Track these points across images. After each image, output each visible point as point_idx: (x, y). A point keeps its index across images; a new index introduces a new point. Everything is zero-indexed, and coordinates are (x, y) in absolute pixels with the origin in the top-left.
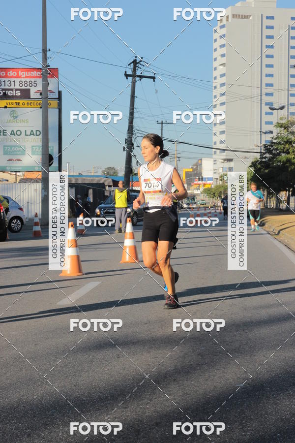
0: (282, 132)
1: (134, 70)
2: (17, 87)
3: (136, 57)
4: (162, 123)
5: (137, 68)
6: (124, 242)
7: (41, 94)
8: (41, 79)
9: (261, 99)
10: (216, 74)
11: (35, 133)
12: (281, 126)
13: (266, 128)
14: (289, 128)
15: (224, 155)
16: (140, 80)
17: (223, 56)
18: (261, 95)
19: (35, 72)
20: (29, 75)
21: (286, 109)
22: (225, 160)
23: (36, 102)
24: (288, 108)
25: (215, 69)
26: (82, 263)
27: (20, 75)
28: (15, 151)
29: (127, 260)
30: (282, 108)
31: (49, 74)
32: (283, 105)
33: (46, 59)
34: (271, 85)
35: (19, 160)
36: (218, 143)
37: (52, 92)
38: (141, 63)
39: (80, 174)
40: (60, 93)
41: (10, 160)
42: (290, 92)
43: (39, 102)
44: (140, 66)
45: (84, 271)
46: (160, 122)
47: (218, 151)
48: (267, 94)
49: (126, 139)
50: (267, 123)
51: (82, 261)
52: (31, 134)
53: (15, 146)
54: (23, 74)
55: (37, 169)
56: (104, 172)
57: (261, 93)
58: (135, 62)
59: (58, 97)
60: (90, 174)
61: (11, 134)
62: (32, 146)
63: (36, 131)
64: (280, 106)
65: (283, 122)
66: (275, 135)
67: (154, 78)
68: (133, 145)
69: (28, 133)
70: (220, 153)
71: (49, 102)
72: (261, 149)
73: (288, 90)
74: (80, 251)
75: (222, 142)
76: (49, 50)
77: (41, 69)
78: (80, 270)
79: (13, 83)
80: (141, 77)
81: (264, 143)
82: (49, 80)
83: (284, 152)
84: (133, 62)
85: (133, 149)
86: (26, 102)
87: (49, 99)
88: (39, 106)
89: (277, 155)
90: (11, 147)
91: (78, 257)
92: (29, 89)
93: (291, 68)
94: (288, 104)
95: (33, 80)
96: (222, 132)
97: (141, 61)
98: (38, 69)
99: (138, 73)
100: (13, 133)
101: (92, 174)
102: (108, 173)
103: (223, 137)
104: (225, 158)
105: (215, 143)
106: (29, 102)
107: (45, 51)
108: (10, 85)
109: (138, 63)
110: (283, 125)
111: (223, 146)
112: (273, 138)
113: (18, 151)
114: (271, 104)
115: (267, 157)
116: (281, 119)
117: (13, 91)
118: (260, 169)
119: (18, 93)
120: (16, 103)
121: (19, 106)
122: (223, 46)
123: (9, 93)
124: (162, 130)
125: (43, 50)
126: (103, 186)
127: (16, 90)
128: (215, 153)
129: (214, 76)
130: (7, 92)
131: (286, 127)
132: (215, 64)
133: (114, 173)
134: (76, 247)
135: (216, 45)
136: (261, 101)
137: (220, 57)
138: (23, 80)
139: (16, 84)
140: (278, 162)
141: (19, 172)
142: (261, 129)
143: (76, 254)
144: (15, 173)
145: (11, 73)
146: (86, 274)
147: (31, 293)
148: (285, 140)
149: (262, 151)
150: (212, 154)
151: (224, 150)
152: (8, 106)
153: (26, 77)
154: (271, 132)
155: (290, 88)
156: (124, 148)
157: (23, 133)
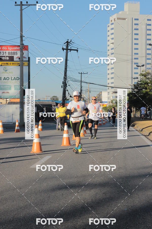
0: (143, 78)
1: (67, 46)
2: (7, 55)
3: (68, 40)
4: (81, 73)
5: (68, 45)
6: (63, 135)
7: (19, 59)
8: (20, 51)
9: (132, 61)
10: (109, 48)
11: (16, 79)
12: (143, 75)
13: (135, 76)
14: (147, 76)
15: (113, 90)
16: (70, 51)
17: (112, 39)
18: (132, 59)
19: (16, 47)
20: (13, 49)
21: (145, 66)
22: (114, 92)
23: (17, 63)
24: (146, 66)
25: (109, 45)
26: (42, 146)
27: (8, 49)
28: (6, 88)
29: (65, 144)
30: (143, 66)
31: (24, 48)
32: (143, 64)
33: (22, 41)
34: (137, 54)
35: (8, 92)
36: (110, 84)
37: (25, 57)
38: (71, 43)
39: (39, 99)
40: (29, 58)
41: (3, 93)
42: (147, 58)
43: (18, 63)
44: (70, 44)
45: (43, 150)
46: (80, 73)
47: (110, 88)
48: (135, 59)
49: (63, 82)
50: (135, 73)
51: (42, 145)
52: (14, 79)
53: (6, 86)
54: (10, 48)
55: (17, 97)
56: (51, 98)
57: (132, 58)
58: (67, 42)
59: (28, 60)
60: (44, 100)
61: (4, 79)
62: (15, 86)
63: (17, 78)
64: (142, 65)
65: (143, 73)
66: (139, 79)
67: (77, 50)
68: (66, 85)
69: (13, 79)
70: (111, 89)
71: (24, 63)
72: (132, 87)
73: (146, 57)
74: (41, 140)
75: (112, 83)
76: (24, 36)
77: (19, 46)
78: (41, 150)
79: (5, 53)
80: (71, 50)
81: (133, 83)
82: (24, 51)
83: (144, 89)
84: (66, 42)
85: (67, 87)
86: (12, 63)
87: (24, 61)
88: (18, 65)
89: (140, 90)
90: (4, 86)
91: (40, 143)
92: (13, 56)
93: (147, 45)
94: (146, 64)
95: (15, 51)
96: (112, 78)
97: (71, 42)
98: (18, 46)
99: (69, 48)
100: (5, 79)
101: (45, 100)
102: (53, 99)
103: (112, 81)
104: (113, 91)
105: (109, 84)
106: (13, 63)
107: (22, 37)
108: (3, 54)
109: (69, 43)
110: (144, 75)
111: (113, 85)
112: (138, 81)
113: (7, 88)
114: (137, 63)
115: (135, 91)
116: (143, 71)
117: (5, 57)
118: (132, 97)
119: (8, 58)
120: (6, 63)
121: (8, 65)
122: (112, 34)
123: (3, 58)
124: (81, 77)
125: (21, 36)
126: (51, 106)
127: (7, 56)
128: (109, 89)
129: (108, 49)
130: (2, 57)
131: (145, 76)
132: (108, 43)
133: (57, 99)
134: (39, 138)
135: (109, 33)
136: (132, 62)
137: (111, 39)
138: (10, 51)
139: (6, 54)
140: (141, 93)
141: (8, 98)
142: (132, 76)
143: (39, 142)
144: (6, 99)
145: (4, 48)
146: (44, 152)
147: (17, 162)
148: (145, 82)
149: (133, 88)
150: (107, 89)
151: (113, 87)
152: (2, 65)
153: (12, 50)
154: (137, 78)
155: (147, 55)
156: (62, 86)
157: (10, 79)
